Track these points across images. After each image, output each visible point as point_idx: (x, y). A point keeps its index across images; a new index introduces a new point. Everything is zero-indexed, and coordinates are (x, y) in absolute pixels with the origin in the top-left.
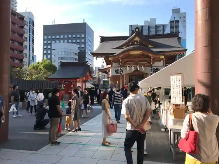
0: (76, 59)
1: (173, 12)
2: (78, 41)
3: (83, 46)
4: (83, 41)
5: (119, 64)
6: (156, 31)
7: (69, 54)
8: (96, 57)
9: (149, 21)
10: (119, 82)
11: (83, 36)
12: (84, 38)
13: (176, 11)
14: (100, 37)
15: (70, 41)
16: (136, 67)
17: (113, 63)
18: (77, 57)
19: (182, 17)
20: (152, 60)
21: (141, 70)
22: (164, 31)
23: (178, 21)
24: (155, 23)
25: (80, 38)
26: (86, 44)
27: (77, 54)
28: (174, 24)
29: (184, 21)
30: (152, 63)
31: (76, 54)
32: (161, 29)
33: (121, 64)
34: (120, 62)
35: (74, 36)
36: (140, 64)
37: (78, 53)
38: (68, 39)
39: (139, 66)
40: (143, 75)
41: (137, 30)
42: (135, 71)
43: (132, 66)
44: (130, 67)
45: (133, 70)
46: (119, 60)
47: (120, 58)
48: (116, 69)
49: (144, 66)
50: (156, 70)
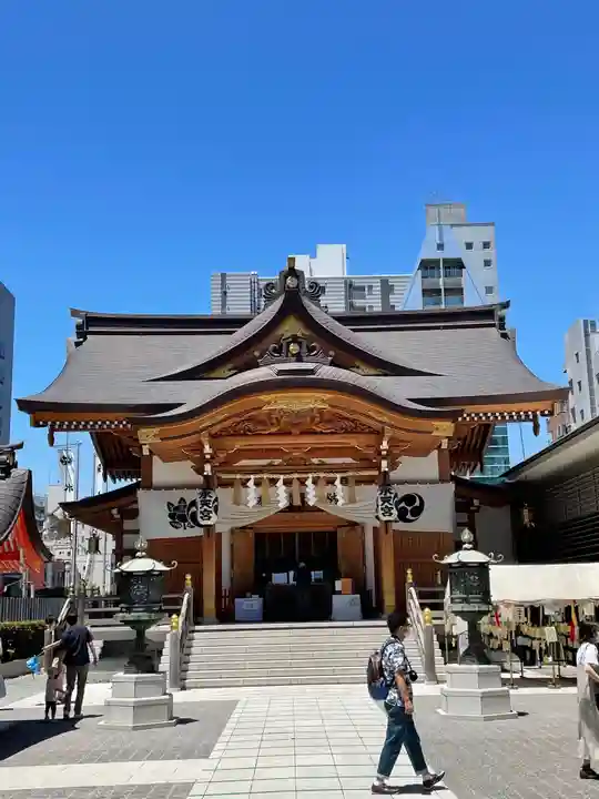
5: (200, 470)
8: (52, 429)
16: (296, 485)
17: (154, 462)
19: (477, 245)
20: (385, 445)
21: (328, 508)
23: (458, 265)
29: (486, 263)
30: (384, 464)
32: (373, 301)
33: (208, 468)
34: (204, 455)
36: (322, 467)
39: (314, 482)
40: (333, 535)
41: (291, 282)
42: (291, 508)
43: (273, 482)
44: (265, 485)
45: (283, 503)
46: (201, 444)
47: (204, 436)
48: (174, 497)
49: (345, 481)
50: (403, 504)
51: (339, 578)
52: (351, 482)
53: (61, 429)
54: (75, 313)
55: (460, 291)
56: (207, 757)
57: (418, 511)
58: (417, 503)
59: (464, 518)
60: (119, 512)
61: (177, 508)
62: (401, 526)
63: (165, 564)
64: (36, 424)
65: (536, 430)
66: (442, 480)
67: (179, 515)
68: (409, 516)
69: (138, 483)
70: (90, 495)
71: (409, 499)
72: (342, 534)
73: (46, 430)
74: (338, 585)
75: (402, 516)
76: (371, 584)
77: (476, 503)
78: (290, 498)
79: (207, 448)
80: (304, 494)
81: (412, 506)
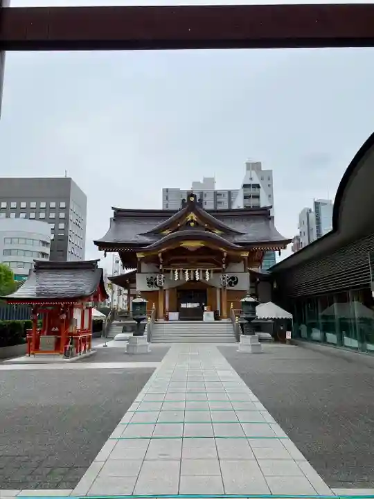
0: (43, 254)
1: (248, 169)
2: (52, 215)
3: (62, 226)
4: (62, 215)
5: (158, 267)
6: (216, 203)
7: (28, 241)
8: (106, 252)
9: (202, 181)
10: (157, 306)
11: (63, 205)
12: (66, 209)
13: (254, 166)
15: (33, 215)
16: (192, 272)
17: (143, 263)
18: (47, 250)
19: (266, 179)
21: (203, 281)
22: (230, 203)
23: (258, 186)
24: (213, 187)
25: (58, 209)
26: (70, 222)
27: (47, 244)
28: (251, 191)
29: (269, 185)
30: (224, 265)
31: (45, 243)
32: (225, 200)
33: (161, 266)
34: (159, 262)
35: (43, 205)
36: (202, 266)
37: (49, 242)
38: (27, 210)
39: (199, 272)
40: (206, 291)
41: (192, 199)
42: (190, 281)
43: (184, 271)
44: (181, 272)
45: (187, 279)
46: (158, 258)
47: (160, 255)
48: (149, 276)
49: (209, 271)
50: (230, 280)
51: (206, 306)
52: (212, 272)
53: (109, 251)
54: (113, 208)
55: (258, 197)
57: (236, 283)
58: (236, 280)
59: (254, 285)
60: (129, 281)
61: (149, 280)
62: (231, 288)
63: (146, 300)
64: (100, 250)
65: (280, 254)
66: (245, 272)
67: (150, 283)
68: (233, 284)
69: (136, 271)
71: (233, 278)
72: (208, 290)
73: (103, 252)
74: (205, 308)
75: (230, 284)
76: (219, 309)
77: (258, 280)
78: (190, 277)
79: (161, 260)
80: (195, 276)
81: (234, 281)
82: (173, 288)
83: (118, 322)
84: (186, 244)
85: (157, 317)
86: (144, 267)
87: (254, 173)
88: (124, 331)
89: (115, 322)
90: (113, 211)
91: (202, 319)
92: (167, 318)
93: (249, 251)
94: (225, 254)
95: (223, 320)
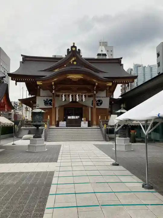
5: (52, 92)
8: (16, 82)
10: (51, 118)
13: (104, 43)
14: (22, 55)
16: (74, 96)
17: (41, 90)
20: (95, 88)
21: (81, 103)
23: (105, 55)
28: (102, 57)
29: (111, 55)
30: (95, 92)
33: (54, 91)
34: (53, 88)
39: (79, 96)
40: (82, 108)
41: (74, 49)
42: (72, 101)
43: (69, 95)
44: (67, 96)
45: (71, 100)
46: (52, 85)
47: (53, 83)
48: (45, 99)
49: (85, 96)
50: (98, 102)
51: (83, 118)
52: (87, 96)
53: (18, 81)
56: (57, 162)
57: (101, 104)
58: (101, 102)
60: (32, 102)
61: (46, 101)
62: (97, 107)
63: (44, 111)
64: (12, 80)
65: (128, 86)
66: (107, 96)
68: (99, 105)
70: (26, 98)
71: (99, 101)
72: (83, 108)
74: (83, 119)
75: (97, 105)
76: (90, 120)
77: (113, 103)
78: (72, 99)
79: (54, 87)
80: (76, 99)
81: (100, 102)
82: (62, 106)
83: (25, 128)
84: (71, 76)
85: (51, 124)
86: (42, 93)
87: (103, 48)
88: (29, 133)
89: (22, 128)
90: (22, 57)
91: (80, 126)
92: (57, 125)
93: (112, 82)
94: (97, 84)
95: (94, 127)
